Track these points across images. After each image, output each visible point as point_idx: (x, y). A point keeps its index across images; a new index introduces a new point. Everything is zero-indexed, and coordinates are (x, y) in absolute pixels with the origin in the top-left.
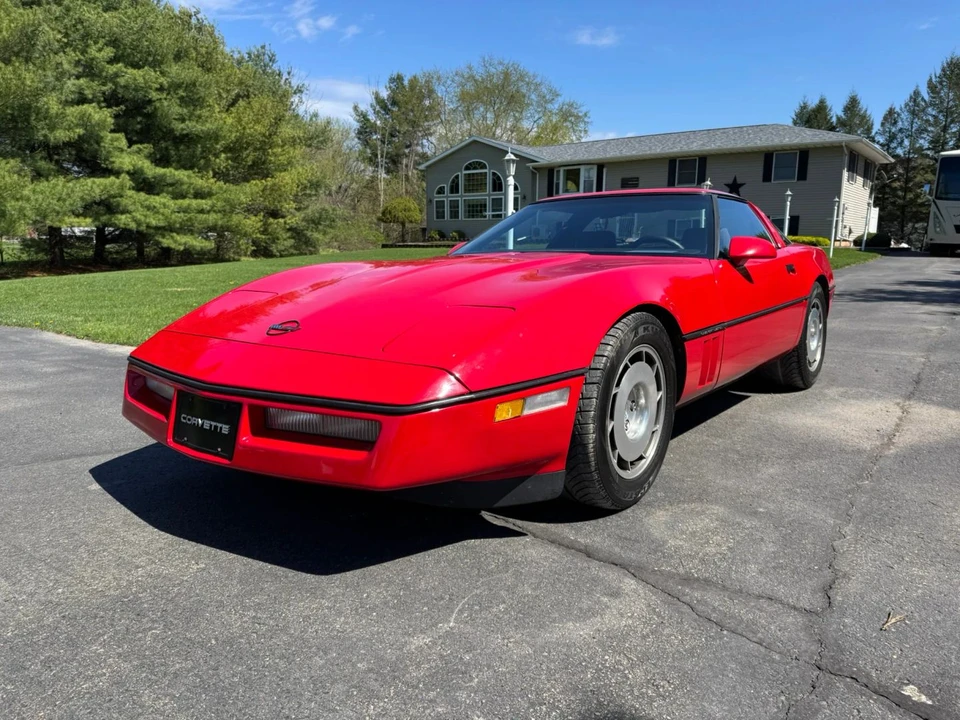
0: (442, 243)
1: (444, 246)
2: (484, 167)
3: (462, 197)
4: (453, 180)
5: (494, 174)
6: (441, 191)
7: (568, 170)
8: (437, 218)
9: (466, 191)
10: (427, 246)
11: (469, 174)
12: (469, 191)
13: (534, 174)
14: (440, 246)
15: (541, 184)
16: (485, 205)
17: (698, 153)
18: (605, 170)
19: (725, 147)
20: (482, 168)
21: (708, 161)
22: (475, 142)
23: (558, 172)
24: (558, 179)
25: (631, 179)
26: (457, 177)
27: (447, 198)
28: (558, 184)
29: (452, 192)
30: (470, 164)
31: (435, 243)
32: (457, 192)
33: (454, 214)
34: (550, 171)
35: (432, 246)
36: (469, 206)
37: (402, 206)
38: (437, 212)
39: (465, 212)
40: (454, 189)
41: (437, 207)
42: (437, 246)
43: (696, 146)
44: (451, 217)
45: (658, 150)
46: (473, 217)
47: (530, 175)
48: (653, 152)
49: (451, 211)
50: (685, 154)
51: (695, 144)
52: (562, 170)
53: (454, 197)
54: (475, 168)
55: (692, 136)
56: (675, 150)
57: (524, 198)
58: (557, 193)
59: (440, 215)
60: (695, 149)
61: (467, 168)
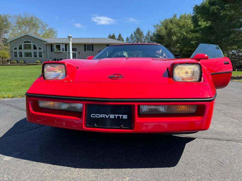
0: (18, 64)
1: (18, 65)
2: (30, 42)
3: (23, 51)
4: (20, 46)
5: (34, 45)
6: (15, 49)
7: (57, 45)
8: (15, 56)
9: (24, 49)
10: (12, 65)
11: (25, 44)
12: (26, 49)
13: (46, 46)
14: (17, 65)
15: (49, 48)
16: (31, 53)
17: (92, 43)
18: (67, 46)
19: (98, 42)
20: (29, 43)
21: (94, 46)
22: (27, 35)
23: (54, 45)
24: (54, 47)
25: (75, 49)
26: (21, 45)
27: (18, 51)
28: (54, 49)
29: (19, 49)
30: (25, 41)
31: (15, 64)
32: (21, 49)
33: (21, 56)
34: (51, 45)
35: (14, 65)
36: (26, 53)
37: (2, 53)
38: (15, 55)
39: (25, 55)
40: (20, 48)
41: (14, 54)
42: (15, 65)
43: (90, 42)
44: (20, 57)
45: (81, 42)
46: (27, 56)
47: (45, 46)
48: (80, 42)
49: (20, 55)
50: (88, 43)
51: (90, 41)
52: (55, 45)
53: (20, 51)
54: (27, 43)
55: (89, 39)
56: (85, 42)
57: (44, 52)
58: (54, 51)
59: (16, 56)
60: (91, 42)
61: (24, 42)
